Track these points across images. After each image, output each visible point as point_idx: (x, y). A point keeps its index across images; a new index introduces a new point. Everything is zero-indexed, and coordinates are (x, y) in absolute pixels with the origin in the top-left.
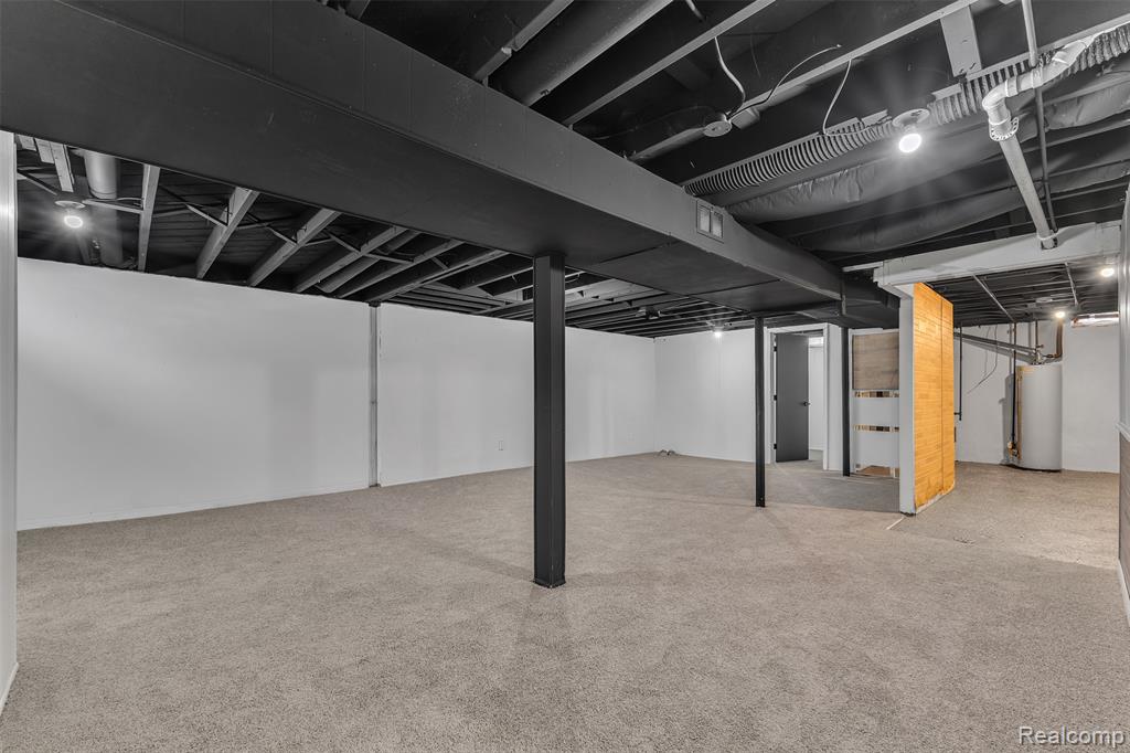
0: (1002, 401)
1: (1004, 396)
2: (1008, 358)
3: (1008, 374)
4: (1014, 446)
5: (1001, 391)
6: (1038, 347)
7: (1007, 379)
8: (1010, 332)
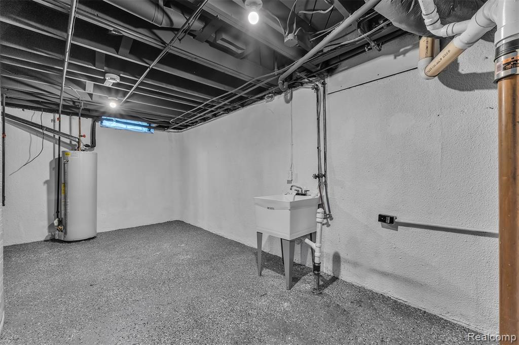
0: (46, 182)
1: (48, 178)
2: (52, 144)
3: (52, 158)
4: (60, 222)
5: (45, 172)
6: (80, 136)
7: (51, 163)
8: (54, 121)
